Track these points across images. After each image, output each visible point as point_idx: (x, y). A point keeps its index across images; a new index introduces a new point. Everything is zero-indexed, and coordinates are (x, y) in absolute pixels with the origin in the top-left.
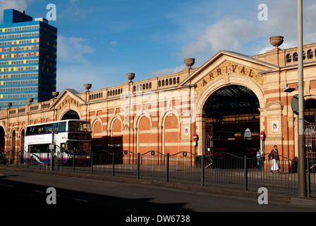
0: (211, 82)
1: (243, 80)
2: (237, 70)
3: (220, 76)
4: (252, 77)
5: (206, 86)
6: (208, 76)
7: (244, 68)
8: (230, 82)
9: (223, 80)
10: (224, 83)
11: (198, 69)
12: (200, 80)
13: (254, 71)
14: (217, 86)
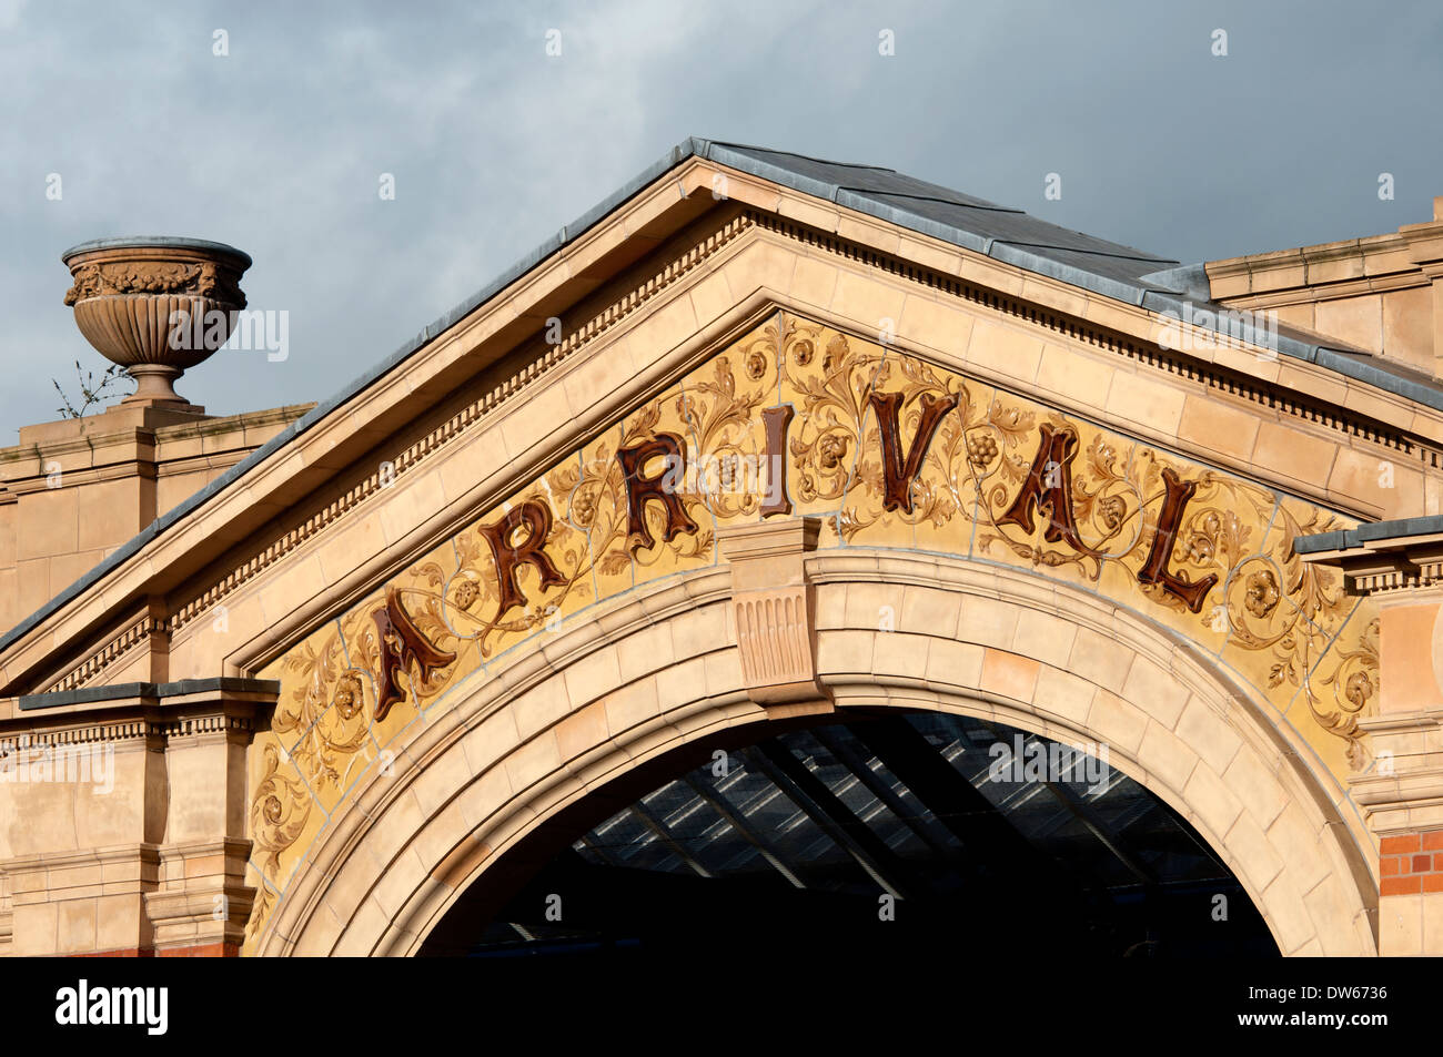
0: (515, 652)
1: (1047, 637)
2: (942, 475)
3: (663, 566)
4: (1189, 594)
5: (426, 714)
6: (474, 556)
7: (1058, 445)
8: (835, 658)
9: (711, 626)
10: (727, 676)
11: (300, 421)
12: (335, 609)
13: (1220, 500)
14: (619, 717)
